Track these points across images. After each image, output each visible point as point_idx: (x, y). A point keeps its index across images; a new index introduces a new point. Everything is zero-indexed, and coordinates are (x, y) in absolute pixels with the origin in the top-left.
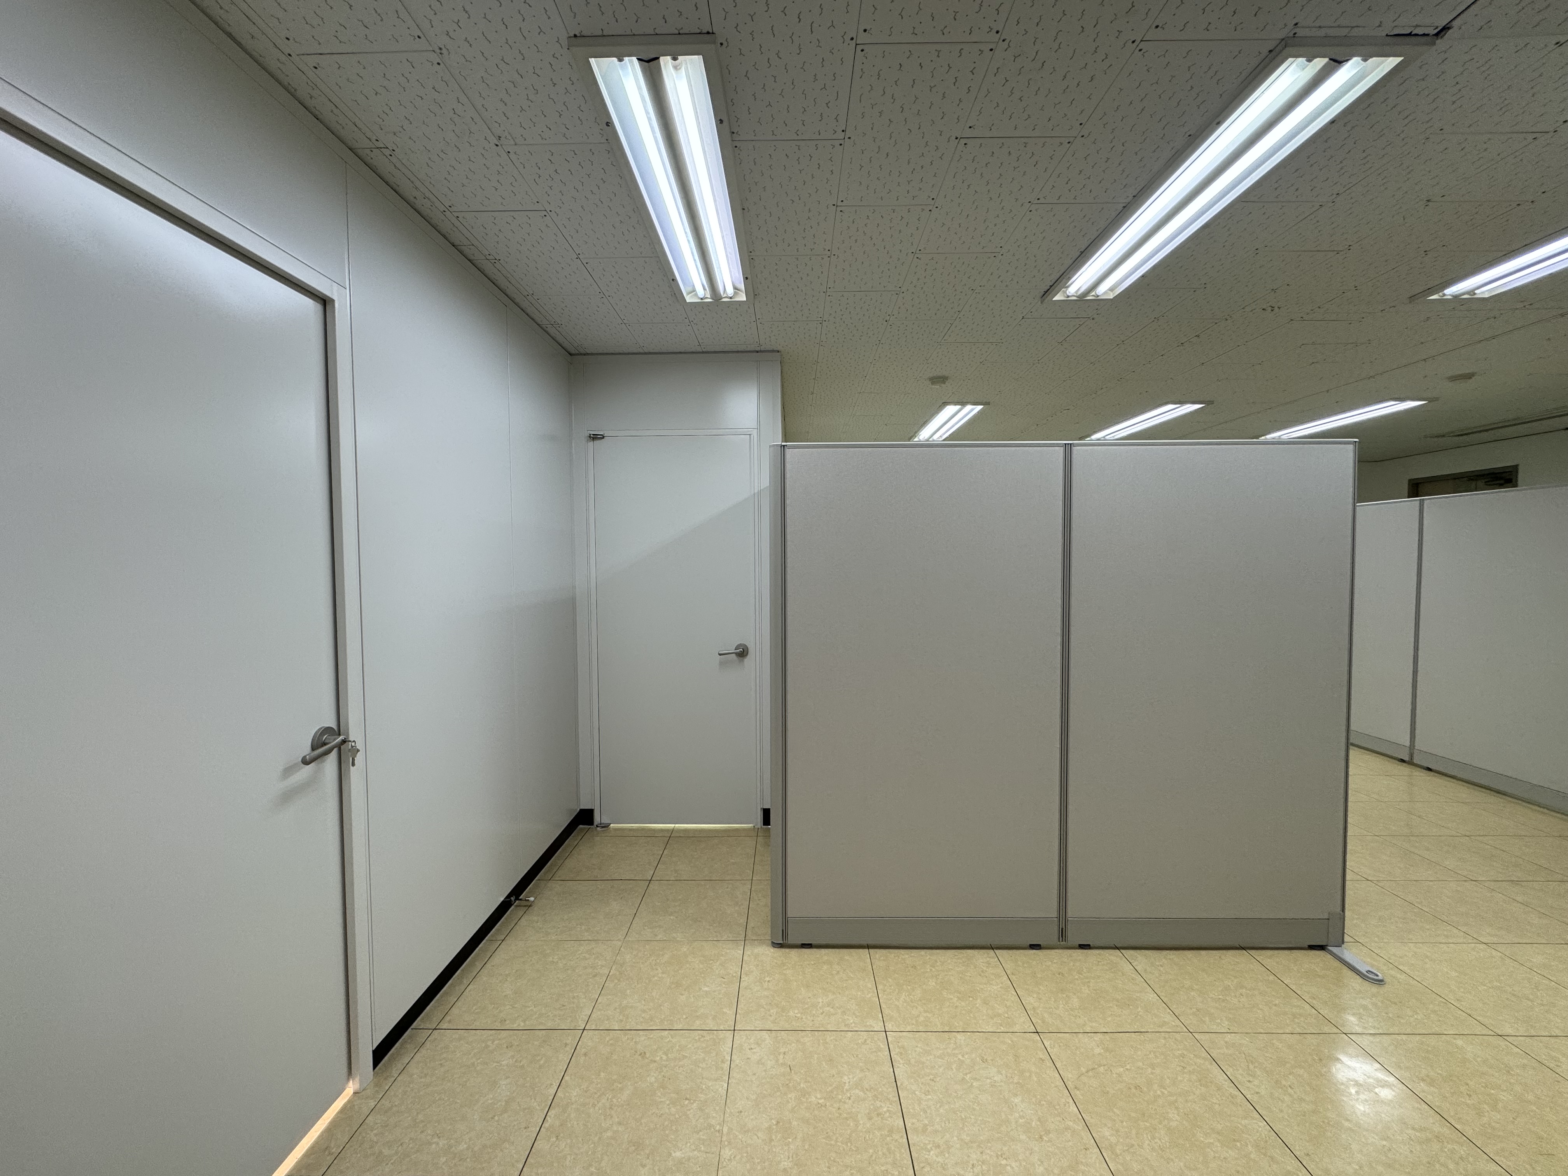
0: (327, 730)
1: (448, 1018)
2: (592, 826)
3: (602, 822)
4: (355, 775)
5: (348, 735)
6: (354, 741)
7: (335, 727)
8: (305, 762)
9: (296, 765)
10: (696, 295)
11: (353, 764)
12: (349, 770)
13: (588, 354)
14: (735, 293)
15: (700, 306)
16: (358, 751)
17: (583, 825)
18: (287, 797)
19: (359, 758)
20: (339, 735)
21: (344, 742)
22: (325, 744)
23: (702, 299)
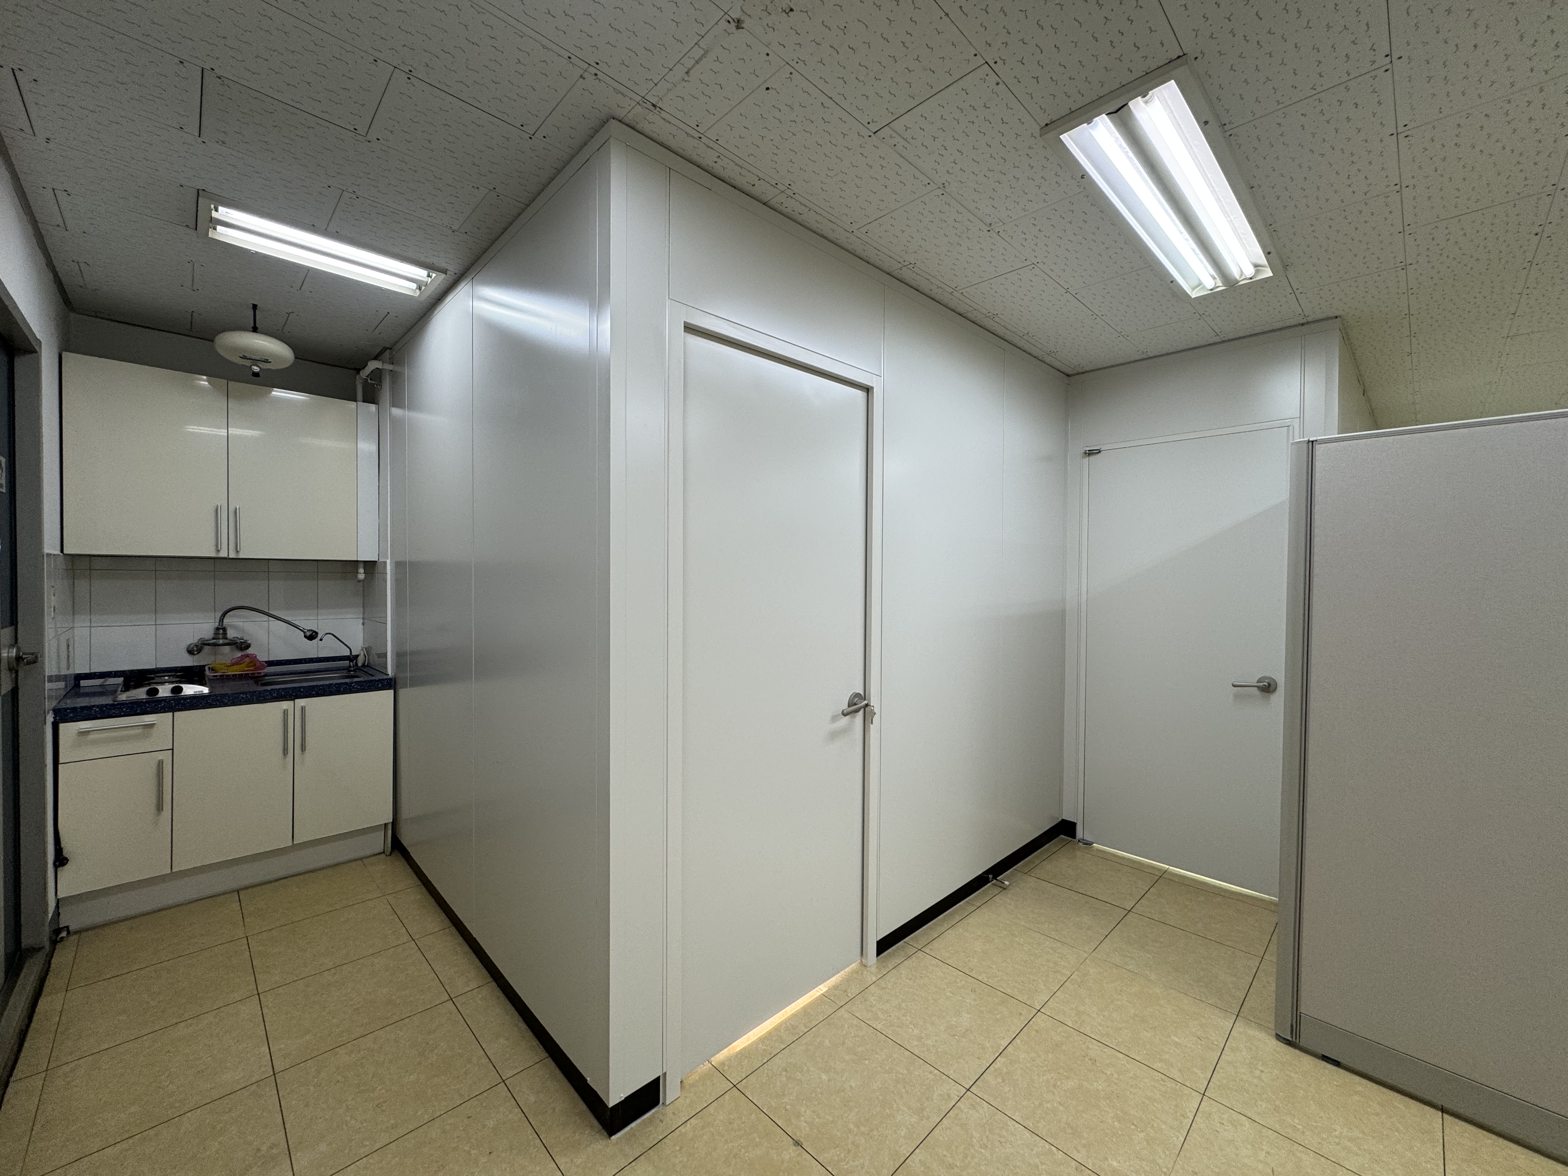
0: (857, 695)
1: (930, 946)
2: (1074, 840)
3: (1085, 838)
4: (873, 729)
5: (869, 700)
6: (873, 706)
7: (862, 693)
8: (844, 714)
9: (838, 715)
10: (1204, 288)
11: (872, 723)
12: (870, 726)
13: (1087, 372)
14: (1257, 272)
15: (1213, 297)
16: (875, 714)
17: (1065, 835)
18: (834, 736)
19: (876, 719)
20: (865, 700)
21: (867, 705)
22: (855, 704)
23: (1211, 290)
